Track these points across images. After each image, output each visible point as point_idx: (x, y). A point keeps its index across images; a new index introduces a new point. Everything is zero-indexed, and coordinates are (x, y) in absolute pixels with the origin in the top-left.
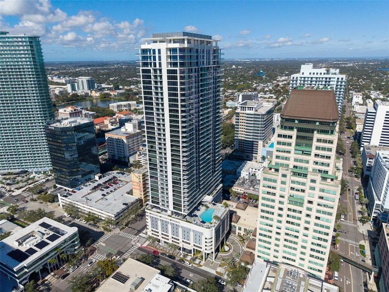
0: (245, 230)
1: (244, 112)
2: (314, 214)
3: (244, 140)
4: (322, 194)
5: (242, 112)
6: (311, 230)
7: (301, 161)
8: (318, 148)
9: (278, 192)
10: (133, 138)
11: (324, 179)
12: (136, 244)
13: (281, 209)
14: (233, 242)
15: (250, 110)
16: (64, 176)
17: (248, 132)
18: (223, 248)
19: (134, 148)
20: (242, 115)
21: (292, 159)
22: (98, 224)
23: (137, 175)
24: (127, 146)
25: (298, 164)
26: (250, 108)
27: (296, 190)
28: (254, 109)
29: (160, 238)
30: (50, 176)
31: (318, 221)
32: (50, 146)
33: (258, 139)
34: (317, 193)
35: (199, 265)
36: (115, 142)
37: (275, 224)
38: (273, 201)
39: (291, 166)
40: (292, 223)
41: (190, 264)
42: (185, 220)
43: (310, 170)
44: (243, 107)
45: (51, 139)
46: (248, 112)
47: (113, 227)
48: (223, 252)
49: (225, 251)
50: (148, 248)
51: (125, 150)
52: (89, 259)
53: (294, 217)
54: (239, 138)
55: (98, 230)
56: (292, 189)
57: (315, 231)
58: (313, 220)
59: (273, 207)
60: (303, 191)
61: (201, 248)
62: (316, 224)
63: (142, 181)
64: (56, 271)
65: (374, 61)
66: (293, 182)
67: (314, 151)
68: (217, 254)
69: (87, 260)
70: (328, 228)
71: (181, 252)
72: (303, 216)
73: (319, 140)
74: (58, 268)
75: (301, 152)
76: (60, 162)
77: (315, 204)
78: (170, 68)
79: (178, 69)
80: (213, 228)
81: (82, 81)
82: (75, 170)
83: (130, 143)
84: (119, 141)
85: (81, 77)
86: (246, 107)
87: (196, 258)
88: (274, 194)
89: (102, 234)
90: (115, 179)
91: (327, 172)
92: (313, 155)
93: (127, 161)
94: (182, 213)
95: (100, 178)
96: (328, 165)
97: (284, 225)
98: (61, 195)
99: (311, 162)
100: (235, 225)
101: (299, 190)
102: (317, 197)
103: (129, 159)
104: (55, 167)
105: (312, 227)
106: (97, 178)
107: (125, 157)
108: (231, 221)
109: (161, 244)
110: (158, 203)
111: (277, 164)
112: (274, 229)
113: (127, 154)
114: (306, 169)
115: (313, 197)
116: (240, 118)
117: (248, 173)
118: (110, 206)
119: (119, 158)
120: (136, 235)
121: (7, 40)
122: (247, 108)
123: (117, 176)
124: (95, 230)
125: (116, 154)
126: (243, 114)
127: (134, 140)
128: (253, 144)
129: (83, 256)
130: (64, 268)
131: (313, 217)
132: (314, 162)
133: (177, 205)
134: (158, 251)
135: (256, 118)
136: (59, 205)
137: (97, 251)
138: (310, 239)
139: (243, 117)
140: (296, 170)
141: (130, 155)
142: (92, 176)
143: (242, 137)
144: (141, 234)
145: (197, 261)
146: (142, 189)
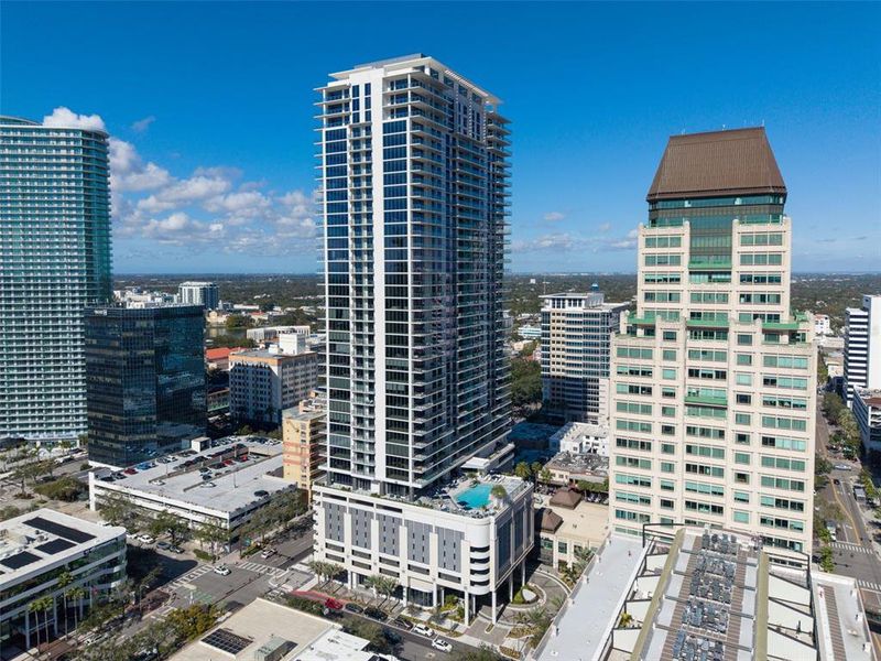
0: (578, 550)
1: (561, 310)
2: (756, 430)
3: (563, 377)
4: (771, 371)
5: (556, 310)
6: (755, 480)
7: (709, 298)
8: (745, 259)
9: (657, 382)
10: (296, 364)
11: (771, 335)
12: (279, 586)
13: (668, 430)
14: (546, 584)
15: (575, 305)
16: (112, 436)
17: (573, 351)
18: (518, 594)
19: (296, 390)
20: (557, 318)
21: (685, 297)
22: (182, 546)
23: (297, 423)
24: (280, 383)
25: (702, 307)
26: (575, 300)
27: (704, 375)
28: (583, 302)
29: (347, 566)
30: (77, 451)
31: (769, 451)
32: (92, 360)
33: (597, 374)
34: (759, 369)
35: (453, 632)
36: (250, 375)
37: (655, 474)
38: (647, 409)
39: (686, 314)
40: (703, 470)
41: (427, 629)
42: (416, 503)
43: (734, 315)
44: (559, 300)
45: (95, 342)
46: (569, 309)
47: (222, 550)
48: (519, 603)
49: (524, 602)
50: (312, 595)
51: (274, 393)
52: (144, 618)
53: (704, 451)
54: (552, 373)
55: (182, 557)
56: (693, 373)
57: (766, 481)
58: (755, 448)
59: (647, 428)
60: (721, 375)
61: (459, 580)
62: (767, 462)
63: (308, 438)
64: (45, 645)
65: (841, 277)
66: (693, 354)
67: (737, 269)
68: (503, 609)
69: (140, 620)
70: (799, 466)
71: (404, 602)
72: (729, 444)
73: (746, 240)
74: (53, 638)
75: (707, 277)
76: (109, 398)
77: (757, 400)
78: (389, 120)
79: (408, 119)
80: (493, 519)
81: (191, 291)
82: (144, 419)
83: (287, 376)
84: (262, 372)
85: (188, 283)
86: (564, 300)
87: (446, 616)
88: (648, 391)
89: (191, 564)
90: (242, 451)
91: (777, 317)
92: (735, 277)
93: (277, 421)
94: (410, 484)
95: (204, 446)
96: (778, 299)
97: (680, 477)
98: (96, 477)
99: (734, 298)
100: (551, 537)
101: (710, 376)
102: (759, 380)
103: (280, 416)
104: (94, 414)
105: (755, 469)
106: (196, 445)
107: (270, 410)
108: (538, 528)
109: (348, 585)
110: (347, 465)
111: (649, 313)
112: (656, 493)
113: (278, 403)
114: (723, 315)
115: (749, 385)
116: (552, 324)
117: (577, 445)
118: (223, 498)
119: (258, 413)
120: (284, 567)
121: (34, 134)
122: (567, 302)
123: (248, 444)
124: (174, 556)
125: (250, 406)
126: (558, 314)
127: (296, 371)
128: (586, 386)
129: (130, 611)
130: (70, 638)
131: (756, 440)
132: (742, 296)
133: (395, 463)
134: (341, 601)
135: (590, 323)
136: (88, 506)
137: (170, 601)
138: (755, 509)
139: (559, 321)
140: (697, 323)
141: (285, 407)
142: (184, 441)
143: (558, 370)
144: (296, 566)
145: (448, 624)
146: (308, 460)
